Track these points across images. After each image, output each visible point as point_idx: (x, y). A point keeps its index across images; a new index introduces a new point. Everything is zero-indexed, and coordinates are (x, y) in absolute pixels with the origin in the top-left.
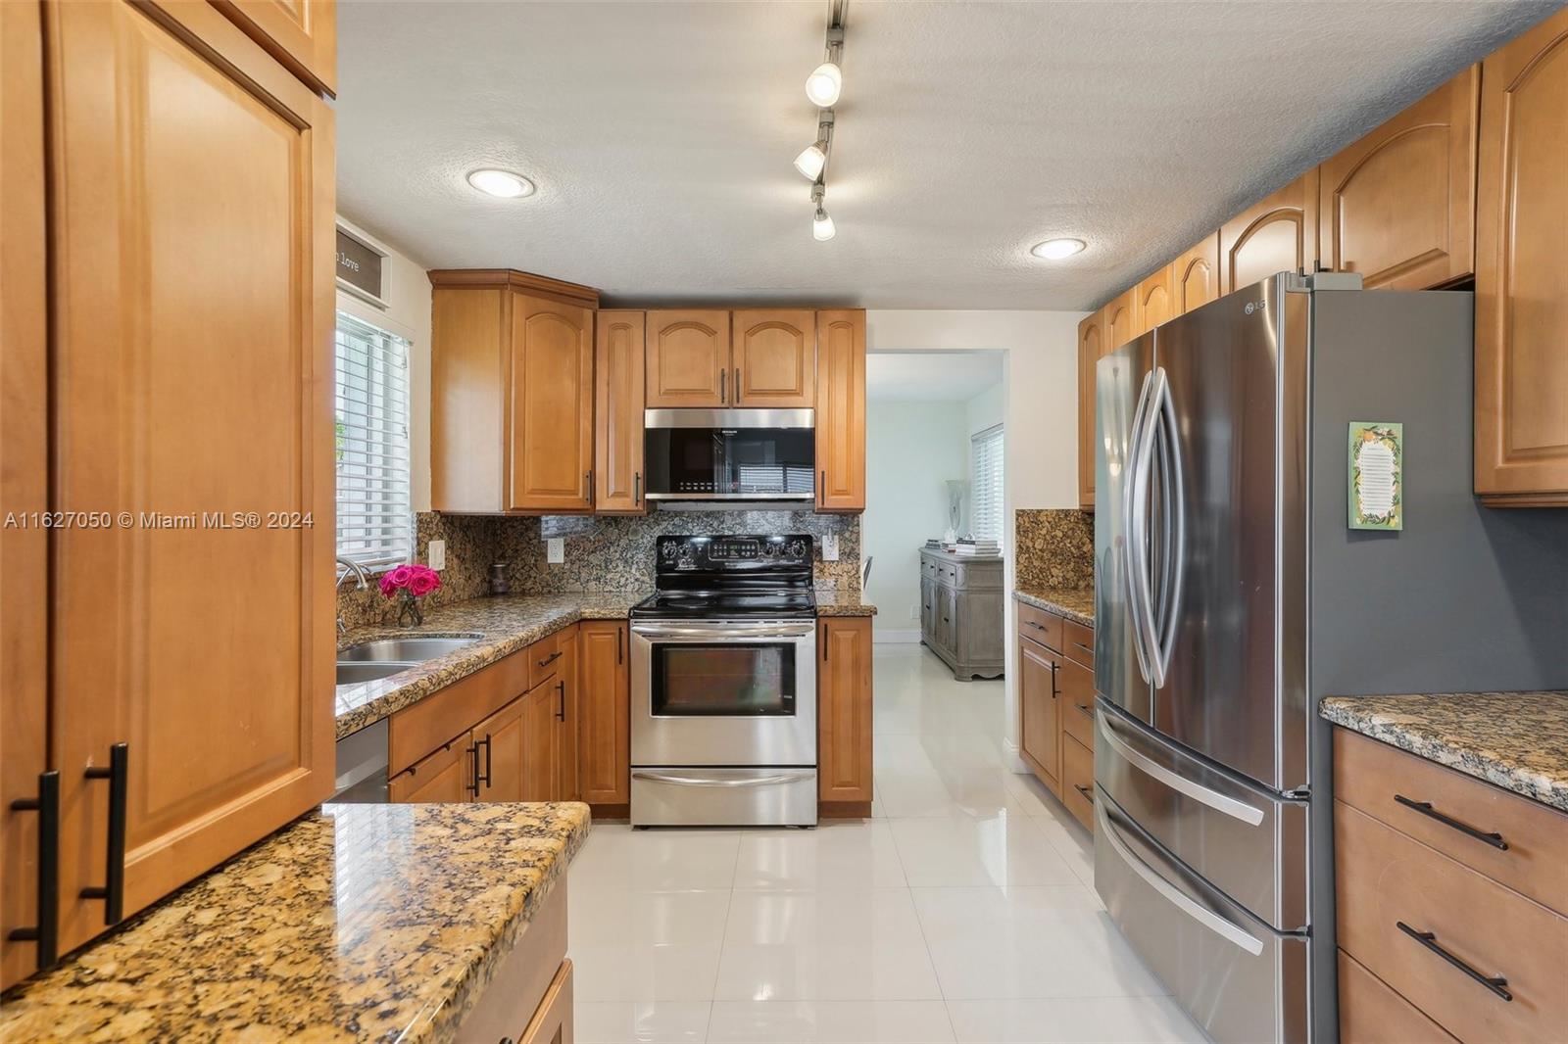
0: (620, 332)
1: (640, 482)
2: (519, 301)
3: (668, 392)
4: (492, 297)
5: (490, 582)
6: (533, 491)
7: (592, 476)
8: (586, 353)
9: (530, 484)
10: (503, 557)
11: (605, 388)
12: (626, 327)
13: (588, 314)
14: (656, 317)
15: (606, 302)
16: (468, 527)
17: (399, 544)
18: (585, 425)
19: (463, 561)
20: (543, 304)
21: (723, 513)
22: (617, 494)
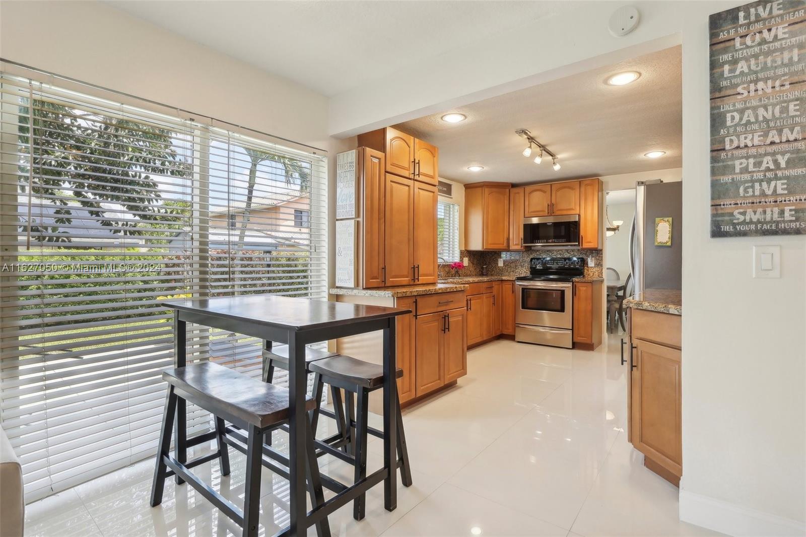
0: (517, 195)
1: (523, 240)
2: (487, 190)
3: (531, 212)
4: (479, 190)
5: (482, 271)
6: (491, 244)
7: (508, 239)
8: (507, 202)
9: (490, 242)
10: (486, 264)
11: (512, 212)
12: (518, 193)
13: (508, 190)
14: (528, 189)
15: (514, 185)
16: (475, 255)
17: (456, 258)
18: (506, 223)
19: (473, 264)
20: (494, 190)
21: (553, 250)
22: (516, 245)
